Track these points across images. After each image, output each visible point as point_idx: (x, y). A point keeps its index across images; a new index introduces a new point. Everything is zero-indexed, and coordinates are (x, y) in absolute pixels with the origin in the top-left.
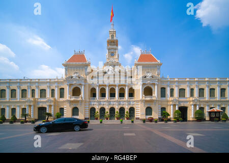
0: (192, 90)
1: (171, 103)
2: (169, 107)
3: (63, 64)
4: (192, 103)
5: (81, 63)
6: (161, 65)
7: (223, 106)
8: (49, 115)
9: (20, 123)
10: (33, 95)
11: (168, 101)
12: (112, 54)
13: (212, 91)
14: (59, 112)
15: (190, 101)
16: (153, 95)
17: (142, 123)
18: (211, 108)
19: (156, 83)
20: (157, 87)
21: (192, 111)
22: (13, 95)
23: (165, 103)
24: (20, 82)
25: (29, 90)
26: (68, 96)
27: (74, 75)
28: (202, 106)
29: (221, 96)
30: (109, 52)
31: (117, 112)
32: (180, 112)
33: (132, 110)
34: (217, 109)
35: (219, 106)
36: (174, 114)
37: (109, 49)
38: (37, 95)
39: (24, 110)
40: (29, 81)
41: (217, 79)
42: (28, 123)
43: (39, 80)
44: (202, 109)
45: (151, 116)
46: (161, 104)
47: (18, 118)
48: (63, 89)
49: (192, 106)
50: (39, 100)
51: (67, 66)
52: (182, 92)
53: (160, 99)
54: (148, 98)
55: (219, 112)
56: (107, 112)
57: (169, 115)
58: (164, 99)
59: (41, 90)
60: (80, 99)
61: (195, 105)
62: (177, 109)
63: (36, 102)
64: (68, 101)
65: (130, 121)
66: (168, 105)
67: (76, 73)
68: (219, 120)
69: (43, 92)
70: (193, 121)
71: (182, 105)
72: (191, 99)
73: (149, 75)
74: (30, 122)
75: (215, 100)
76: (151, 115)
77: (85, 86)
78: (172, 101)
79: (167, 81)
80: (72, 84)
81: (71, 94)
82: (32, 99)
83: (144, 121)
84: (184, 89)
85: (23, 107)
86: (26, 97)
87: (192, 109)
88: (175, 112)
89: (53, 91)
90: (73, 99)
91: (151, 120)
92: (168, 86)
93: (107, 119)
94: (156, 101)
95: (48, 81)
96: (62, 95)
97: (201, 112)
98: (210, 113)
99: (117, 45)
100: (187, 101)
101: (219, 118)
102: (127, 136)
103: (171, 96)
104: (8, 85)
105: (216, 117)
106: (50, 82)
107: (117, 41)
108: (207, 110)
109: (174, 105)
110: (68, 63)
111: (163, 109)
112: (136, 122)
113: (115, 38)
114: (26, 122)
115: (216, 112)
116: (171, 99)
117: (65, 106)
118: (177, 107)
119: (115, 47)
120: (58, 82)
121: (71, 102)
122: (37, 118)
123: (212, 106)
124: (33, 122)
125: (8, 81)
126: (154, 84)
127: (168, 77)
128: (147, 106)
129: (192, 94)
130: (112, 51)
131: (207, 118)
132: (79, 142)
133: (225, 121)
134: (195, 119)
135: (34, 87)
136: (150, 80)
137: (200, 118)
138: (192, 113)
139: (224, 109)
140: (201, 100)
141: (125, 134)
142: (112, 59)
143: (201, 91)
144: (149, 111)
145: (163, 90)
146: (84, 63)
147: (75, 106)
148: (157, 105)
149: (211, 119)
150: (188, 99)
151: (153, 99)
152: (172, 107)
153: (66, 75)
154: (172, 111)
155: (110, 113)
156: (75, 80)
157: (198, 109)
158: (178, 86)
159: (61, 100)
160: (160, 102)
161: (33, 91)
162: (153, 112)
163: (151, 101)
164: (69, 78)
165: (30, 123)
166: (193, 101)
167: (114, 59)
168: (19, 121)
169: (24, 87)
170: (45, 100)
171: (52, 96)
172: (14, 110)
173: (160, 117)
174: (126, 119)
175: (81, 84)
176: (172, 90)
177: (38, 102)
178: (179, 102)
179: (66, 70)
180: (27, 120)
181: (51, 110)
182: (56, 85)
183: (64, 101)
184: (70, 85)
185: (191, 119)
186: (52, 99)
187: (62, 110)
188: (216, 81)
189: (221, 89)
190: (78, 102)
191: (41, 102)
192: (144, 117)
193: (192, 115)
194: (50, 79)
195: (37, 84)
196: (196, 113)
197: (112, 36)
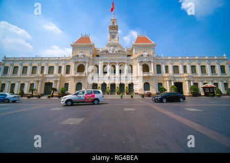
0: (185, 67)
1: (167, 79)
2: (165, 82)
3: (71, 45)
4: (186, 79)
5: (86, 44)
6: (155, 45)
7: (215, 82)
8: (55, 90)
9: (26, 98)
10: (42, 72)
11: (164, 77)
12: (113, 37)
13: (203, 68)
14: (64, 87)
15: (184, 77)
16: (150, 71)
17: (141, 98)
18: (204, 84)
19: (152, 61)
20: (153, 65)
21: (187, 86)
22: (25, 71)
23: (162, 79)
24: (32, 60)
25: (39, 67)
26: (73, 72)
27: (80, 54)
28: (196, 82)
29: (212, 72)
30: (110, 35)
31: (118, 87)
32: (176, 88)
33: (131, 85)
34: (210, 84)
35: (212, 81)
36: (171, 89)
37: (110, 33)
38: (46, 71)
39: (32, 85)
40: (40, 59)
41: (206, 58)
42: (34, 98)
43: (49, 58)
44: (196, 84)
45: (149, 92)
46: (158, 80)
47: (25, 93)
48: (69, 66)
49: (187, 82)
50: (47, 76)
51: (74, 47)
52: (176, 69)
53: (157, 75)
54: (146, 75)
55: (213, 87)
56: (108, 88)
57: (166, 90)
58: (159, 75)
59: (49, 67)
60: (84, 75)
61: (189, 81)
62: (173, 84)
63: (44, 78)
64: (72, 77)
65: (130, 96)
66: (164, 81)
67: (82, 52)
68: (214, 95)
69: (51, 69)
70: (189, 96)
71: (177, 80)
72: (185, 75)
73: (146, 54)
74: (36, 96)
75: (207, 76)
76: (149, 90)
77: (89, 63)
78: (167, 77)
79: (162, 59)
80: (78, 62)
81: (76, 70)
82: (41, 75)
83: (143, 96)
84: (178, 67)
85: (32, 82)
86: (35, 73)
87: (187, 84)
88: (171, 88)
89: (60, 68)
90: (77, 75)
91: (149, 95)
92: (162, 63)
93: (108, 94)
94: (153, 77)
95: (57, 59)
96: (68, 72)
97: (195, 87)
98: (204, 88)
99: (117, 30)
100: (181, 78)
101: (213, 93)
102: (126, 111)
103: (166, 72)
104: (21, 62)
105: (210, 92)
106: (58, 60)
107: (117, 27)
108: (201, 85)
109: (170, 81)
110: (76, 44)
111: (160, 84)
112: (135, 97)
113: (115, 24)
114: (33, 96)
115: (209, 88)
116: (167, 75)
117: (70, 82)
118: (172, 82)
119: (115, 31)
120: (65, 60)
121: (75, 78)
122: (43, 93)
123: (205, 82)
124: (39, 97)
125: (22, 59)
126: (150, 62)
127: (162, 56)
128: (145, 82)
129: (185, 71)
130: (113, 34)
131: (203, 94)
132: (81, 117)
133: (220, 96)
134: (191, 95)
135: (43, 64)
136: (147, 58)
137: (195, 93)
138: (188, 88)
139: (216, 84)
140: (194, 76)
141: (125, 109)
142: (113, 41)
143: (193, 68)
144: (147, 86)
145: (159, 67)
146: (89, 44)
147: (78, 82)
148: (154, 80)
149: (206, 94)
150: (182, 76)
151: (150, 75)
152: (168, 82)
153: (73, 54)
154: (168, 86)
155: (111, 88)
156: (81, 58)
157: (192, 84)
158: (172, 64)
159: (67, 76)
160: (157, 78)
161: (43, 68)
162: (151, 88)
163: (149, 77)
164: (75, 56)
165: (36, 98)
166: (187, 77)
167: (115, 41)
168: (26, 95)
169: (35, 64)
170: (52, 76)
171: (59, 73)
172: (23, 85)
173: (158, 92)
174: (125, 94)
175: (85, 62)
176: (167, 67)
177: (46, 78)
178: (174, 78)
179: (73, 49)
180: (34, 94)
181: (56, 85)
182: (63, 62)
183: (69, 77)
184: (76, 63)
185: (187, 94)
186: (59, 75)
187: (67, 85)
188: (206, 59)
189: (211, 66)
190: (82, 77)
191: (48, 78)
192: (142, 92)
193: (188, 90)
194: (59, 58)
195: (46, 62)
196: (191, 88)
197: (113, 23)
